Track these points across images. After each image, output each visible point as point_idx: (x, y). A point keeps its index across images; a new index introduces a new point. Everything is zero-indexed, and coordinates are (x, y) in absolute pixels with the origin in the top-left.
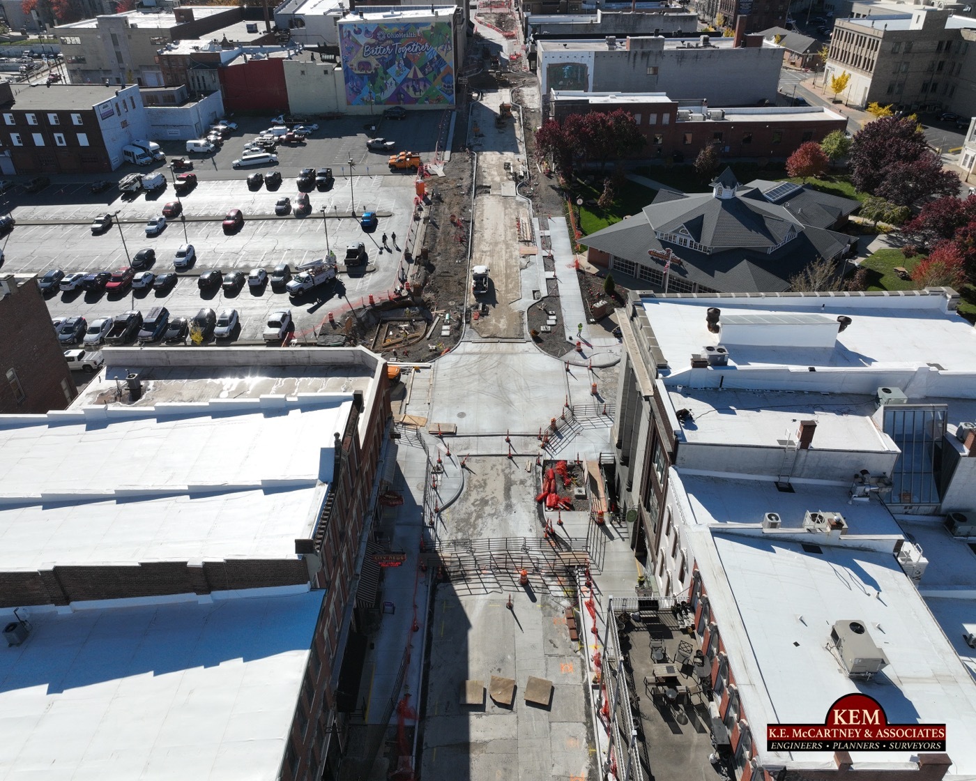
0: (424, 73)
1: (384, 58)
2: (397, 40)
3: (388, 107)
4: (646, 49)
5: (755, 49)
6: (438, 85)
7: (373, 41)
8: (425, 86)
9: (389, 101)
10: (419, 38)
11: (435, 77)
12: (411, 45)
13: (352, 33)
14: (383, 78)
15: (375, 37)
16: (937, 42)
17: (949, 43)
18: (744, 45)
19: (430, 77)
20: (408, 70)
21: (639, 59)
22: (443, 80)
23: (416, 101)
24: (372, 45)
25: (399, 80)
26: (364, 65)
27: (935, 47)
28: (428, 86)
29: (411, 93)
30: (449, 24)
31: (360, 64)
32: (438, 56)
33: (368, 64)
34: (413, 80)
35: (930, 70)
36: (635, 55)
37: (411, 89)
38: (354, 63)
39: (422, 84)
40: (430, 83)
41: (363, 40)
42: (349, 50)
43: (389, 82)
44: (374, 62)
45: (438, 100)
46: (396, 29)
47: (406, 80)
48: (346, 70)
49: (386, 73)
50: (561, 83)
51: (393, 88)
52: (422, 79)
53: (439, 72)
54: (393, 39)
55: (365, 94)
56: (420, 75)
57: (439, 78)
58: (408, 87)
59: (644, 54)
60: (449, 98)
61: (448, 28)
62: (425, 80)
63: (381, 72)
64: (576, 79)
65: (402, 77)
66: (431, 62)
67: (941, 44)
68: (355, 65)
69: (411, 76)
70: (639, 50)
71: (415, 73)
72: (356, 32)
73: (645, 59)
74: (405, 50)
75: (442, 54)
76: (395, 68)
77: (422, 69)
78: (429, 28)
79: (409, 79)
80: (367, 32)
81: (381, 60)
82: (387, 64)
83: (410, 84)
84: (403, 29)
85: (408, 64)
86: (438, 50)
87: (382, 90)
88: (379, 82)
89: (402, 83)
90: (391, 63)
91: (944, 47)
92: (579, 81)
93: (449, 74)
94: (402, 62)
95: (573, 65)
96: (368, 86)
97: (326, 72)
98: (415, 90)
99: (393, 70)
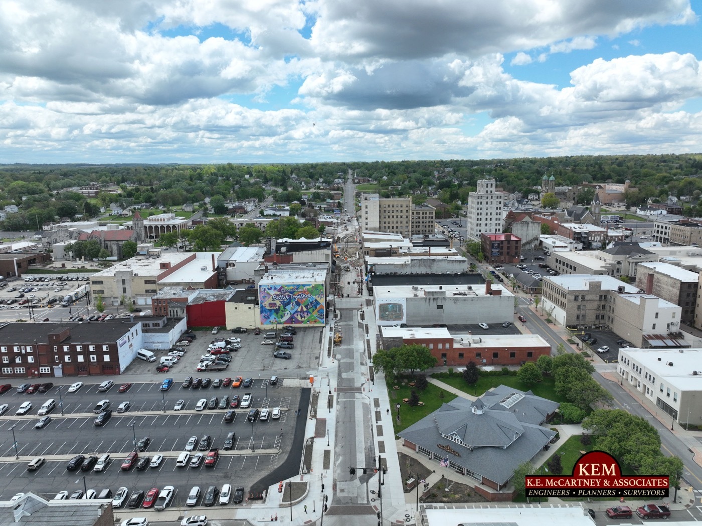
0: (307, 309)
1: (284, 301)
2: (293, 292)
3: (285, 325)
4: (435, 296)
5: (497, 297)
6: (315, 314)
7: (279, 293)
8: (307, 315)
9: (286, 322)
10: (305, 292)
11: (313, 310)
12: (300, 295)
13: (267, 289)
14: (283, 311)
15: (280, 290)
16: (598, 296)
17: (605, 297)
18: (491, 294)
19: (311, 310)
20: (298, 307)
21: (432, 301)
22: (318, 312)
23: (302, 322)
24: (277, 295)
25: (293, 312)
26: (271, 305)
27: (598, 298)
28: (309, 315)
29: (299, 318)
30: (323, 285)
31: (270, 304)
32: (316, 300)
33: (275, 304)
34: (300, 312)
35: (598, 309)
36: (429, 299)
37: (299, 316)
38: (266, 303)
39: (306, 314)
40: (311, 313)
41: (272, 292)
42: (264, 297)
43: (286, 313)
44: (278, 303)
45: (315, 322)
46: (292, 287)
47: (296, 312)
48: (262, 307)
49: (285, 308)
50: (387, 313)
51: (289, 316)
52: (306, 311)
53: (316, 308)
54: (290, 292)
55: (272, 319)
56: (305, 309)
57: (316, 311)
58: (297, 315)
59: (434, 299)
60: (322, 321)
61: (321, 287)
62: (308, 312)
63: (282, 308)
64: (396, 311)
65: (294, 311)
66: (311, 303)
67: (601, 297)
68: (267, 305)
69: (299, 310)
70: (432, 297)
71: (302, 308)
72: (268, 289)
73: (435, 301)
74: (297, 297)
75: (318, 299)
76: (291, 306)
77: (306, 307)
78: (311, 287)
79: (299, 312)
80: (275, 289)
81: (283, 302)
82: (285, 304)
83: (299, 314)
84: (296, 287)
85: (298, 304)
86: (316, 297)
87: (282, 317)
88: (280, 313)
89: (294, 313)
90: (289, 303)
91: (603, 298)
92: (398, 312)
93: (322, 309)
94: (295, 303)
95: (394, 304)
96: (274, 316)
97: (250, 308)
98: (302, 317)
99: (289, 307)
